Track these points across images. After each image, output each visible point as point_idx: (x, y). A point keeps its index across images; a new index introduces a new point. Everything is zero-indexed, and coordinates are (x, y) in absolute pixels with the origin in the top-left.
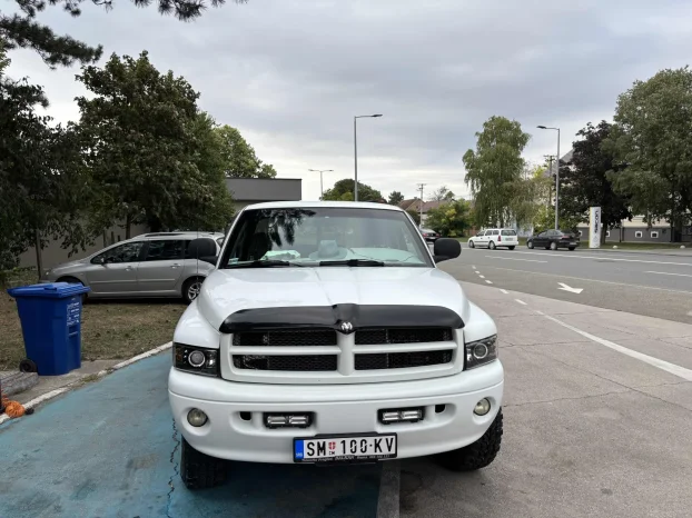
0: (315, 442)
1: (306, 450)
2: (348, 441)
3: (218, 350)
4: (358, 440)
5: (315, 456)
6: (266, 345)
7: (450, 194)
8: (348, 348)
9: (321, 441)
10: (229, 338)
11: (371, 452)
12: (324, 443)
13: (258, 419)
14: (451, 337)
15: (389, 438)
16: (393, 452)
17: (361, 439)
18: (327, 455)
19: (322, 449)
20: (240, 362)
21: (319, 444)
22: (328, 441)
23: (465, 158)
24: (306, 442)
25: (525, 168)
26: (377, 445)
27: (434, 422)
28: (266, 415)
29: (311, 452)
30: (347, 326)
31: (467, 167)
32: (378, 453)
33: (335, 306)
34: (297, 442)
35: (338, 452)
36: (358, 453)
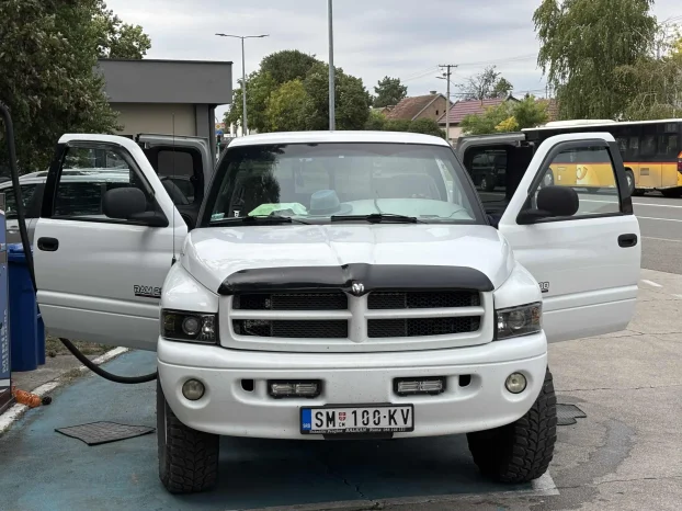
0: (324, 411)
1: (314, 421)
2: (360, 411)
3: (217, 314)
4: (371, 410)
5: (324, 427)
6: (269, 309)
7: (504, 86)
8: (360, 313)
9: (330, 411)
10: (229, 300)
11: (384, 424)
12: (334, 413)
13: (262, 388)
14: (479, 303)
15: (405, 409)
16: (409, 424)
17: (375, 409)
18: (337, 427)
19: (331, 419)
20: (241, 327)
21: (328, 414)
22: (337, 411)
23: (538, 15)
24: (314, 412)
25: (657, 37)
26: (391, 417)
27: (456, 395)
28: (270, 382)
29: (319, 423)
30: (358, 287)
31: (543, 34)
32: (393, 426)
33: (345, 267)
34: (304, 412)
35: (349, 424)
36: (371, 425)
